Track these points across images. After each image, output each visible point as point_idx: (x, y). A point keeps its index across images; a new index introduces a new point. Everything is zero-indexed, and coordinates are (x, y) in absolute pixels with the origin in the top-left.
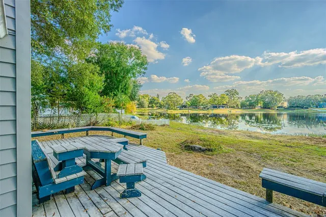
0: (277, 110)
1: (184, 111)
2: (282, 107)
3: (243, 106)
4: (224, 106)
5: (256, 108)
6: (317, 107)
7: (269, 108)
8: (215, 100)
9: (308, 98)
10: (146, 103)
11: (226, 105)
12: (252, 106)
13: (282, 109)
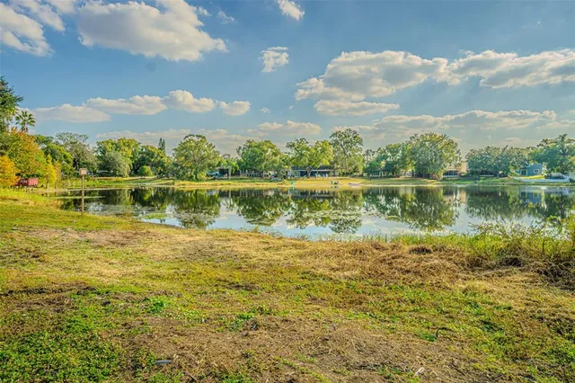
0: (444, 179)
1: (219, 182)
2: (455, 173)
3: (371, 171)
4: (326, 171)
5: (402, 178)
6: (523, 174)
7: (428, 176)
8: (302, 155)
9: (505, 153)
10: (125, 165)
11: (330, 168)
12: (392, 170)
13: (454, 177)
